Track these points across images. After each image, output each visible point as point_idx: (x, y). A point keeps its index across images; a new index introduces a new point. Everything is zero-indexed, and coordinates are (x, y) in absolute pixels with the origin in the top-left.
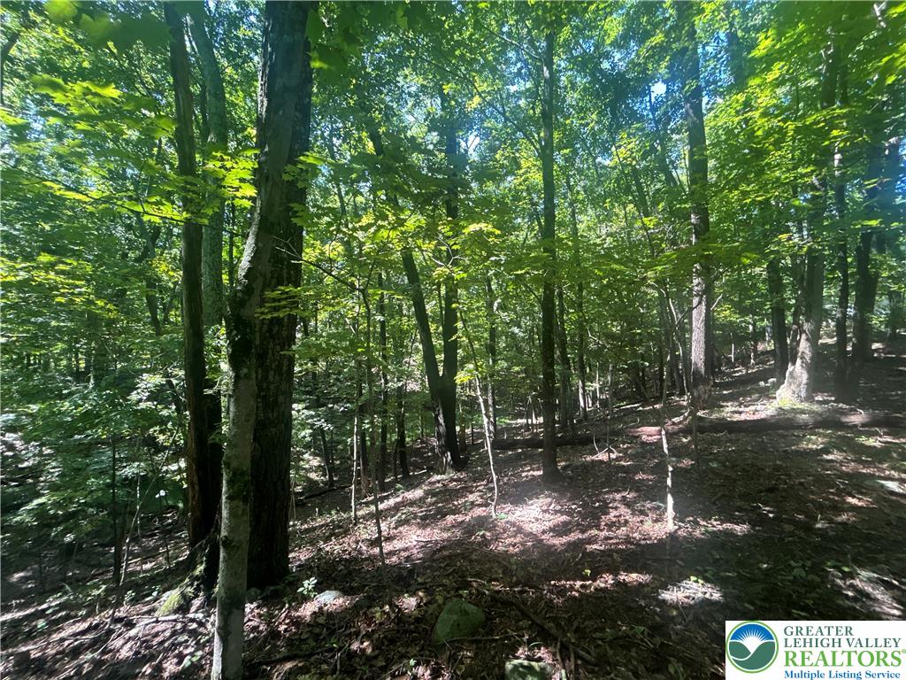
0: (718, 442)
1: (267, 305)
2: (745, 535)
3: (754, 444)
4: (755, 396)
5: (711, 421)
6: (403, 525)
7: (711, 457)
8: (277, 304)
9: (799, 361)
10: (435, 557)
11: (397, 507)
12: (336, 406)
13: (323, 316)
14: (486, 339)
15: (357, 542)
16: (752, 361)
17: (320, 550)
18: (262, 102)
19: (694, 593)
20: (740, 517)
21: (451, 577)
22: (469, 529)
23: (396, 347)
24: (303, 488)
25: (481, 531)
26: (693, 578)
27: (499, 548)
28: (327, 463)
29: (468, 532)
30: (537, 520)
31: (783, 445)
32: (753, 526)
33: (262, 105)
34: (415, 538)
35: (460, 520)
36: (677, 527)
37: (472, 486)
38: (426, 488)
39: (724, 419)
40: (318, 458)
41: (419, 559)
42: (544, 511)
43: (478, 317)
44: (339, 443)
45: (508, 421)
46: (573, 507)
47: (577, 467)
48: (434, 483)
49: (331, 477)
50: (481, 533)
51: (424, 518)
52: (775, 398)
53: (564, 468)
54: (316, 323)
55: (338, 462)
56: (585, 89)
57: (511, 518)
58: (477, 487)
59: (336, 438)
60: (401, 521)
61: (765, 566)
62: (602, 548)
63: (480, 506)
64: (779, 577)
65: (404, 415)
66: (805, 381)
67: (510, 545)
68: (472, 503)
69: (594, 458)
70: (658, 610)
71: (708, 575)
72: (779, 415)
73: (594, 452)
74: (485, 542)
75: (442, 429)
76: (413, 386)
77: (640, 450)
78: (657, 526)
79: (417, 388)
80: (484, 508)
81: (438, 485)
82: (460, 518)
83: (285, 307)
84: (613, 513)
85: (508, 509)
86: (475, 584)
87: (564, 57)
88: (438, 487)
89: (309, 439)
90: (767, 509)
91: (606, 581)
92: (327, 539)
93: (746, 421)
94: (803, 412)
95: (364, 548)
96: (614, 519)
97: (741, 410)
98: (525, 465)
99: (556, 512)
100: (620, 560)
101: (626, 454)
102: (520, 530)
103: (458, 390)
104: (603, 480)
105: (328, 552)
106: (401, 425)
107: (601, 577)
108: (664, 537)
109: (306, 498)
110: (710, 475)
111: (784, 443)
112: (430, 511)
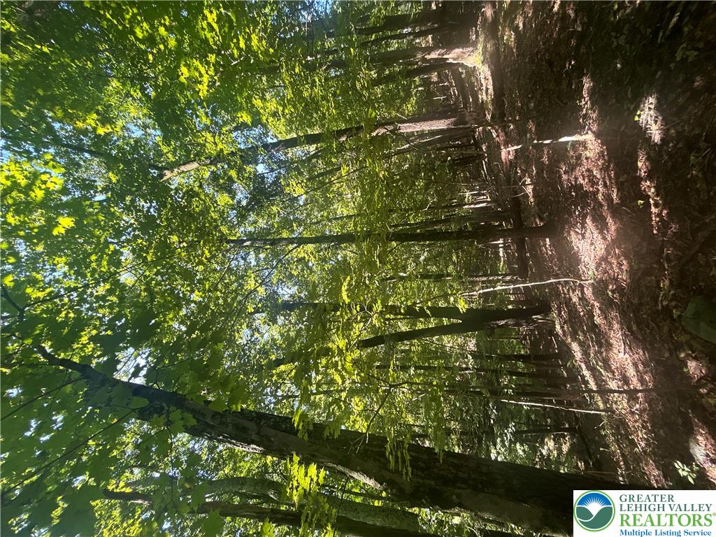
0: (512, 103)
1: (400, 469)
2: (592, 80)
3: (512, 79)
4: (473, 79)
5: (495, 109)
6: (609, 365)
7: (525, 108)
8: (400, 460)
9: (445, 56)
10: (641, 338)
11: (592, 369)
12: (493, 417)
13: (410, 419)
14: (430, 282)
15: (633, 413)
16: (446, 84)
17: (645, 452)
18: (253, 449)
19: (651, 116)
20: (576, 85)
21: (661, 324)
22: (607, 305)
23: (437, 358)
24: (580, 460)
25: (608, 294)
26: (637, 118)
27: (625, 278)
28: (550, 431)
29: (611, 306)
30: (592, 244)
31: (513, 58)
32: (584, 75)
33: (255, 449)
34: (621, 355)
35: (598, 312)
36: (589, 132)
37: (565, 297)
38: (569, 340)
39: (492, 100)
40: (546, 440)
41: (644, 352)
42: (583, 237)
43: (412, 288)
44: (529, 418)
45: (502, 263)
46: (577, 213)
47: (540, 209)
48: (564, 331)
49: (566, 430)
50: (610, 293)
51: (600, 345)
52: (475, 67)
53: (541, 220)
54: (416, 426)
55: (549, 420)
56: (258, 215)
57: (592, 266)
58: (565, 294)
59: (524, 420)
60: (604, 366)
61: (619, 65)
62: (615, 190)
63: (583, 293)
64: (628, 54)
65: (499, 355)
66: (461, 50)
67: (620, 268)
68: (580, 299)
69: (531, 195)
70: (671, 144)
71: (632, 107)
72: (488, 63)
73: (526, 196)
74: (620, 290)
75: (511, 322)
76: (472, 345)
77: (522, 160)
78: (590, 146)
79: (474, 341)
80: (585, 289)
81: (566, 328)
82: (597, 312)
83: (402, 453)
84: (581, 181)
85: (584, 268)
86: (665, 303)
87: (237, 229)
88: (568, 328)
89: (526, 447)
90: (567, 66)
91: (648, 187)
92: (633, 444)
93: (494, 85)
94: (485, 47)
95: (638, 406)
96: (586, 180)
97: (484, 89)
98: (541, 251)
99: (583, 227)
100: (625, 176)
101: (526, 171)
102: (604, 259)
103: (474, 306)
104: (550, 188)
105: (646, 444)
106: (508, 357)
107: (645, 190)
108: (599, 141)
109: (591, 458)
110: (541, 108)
111: (510, 58)
112: (592, 338)
